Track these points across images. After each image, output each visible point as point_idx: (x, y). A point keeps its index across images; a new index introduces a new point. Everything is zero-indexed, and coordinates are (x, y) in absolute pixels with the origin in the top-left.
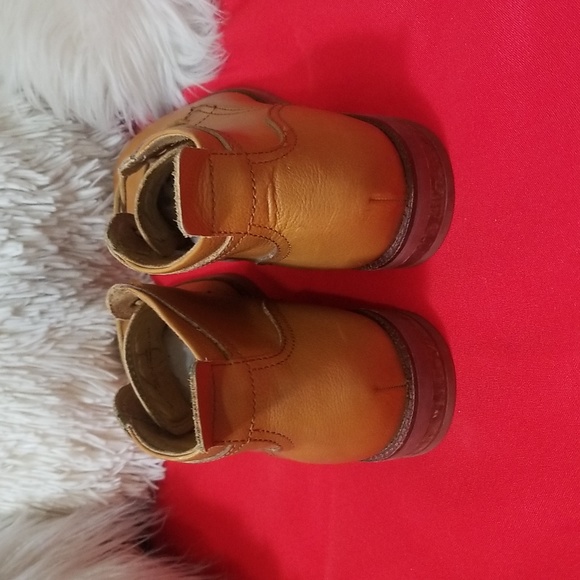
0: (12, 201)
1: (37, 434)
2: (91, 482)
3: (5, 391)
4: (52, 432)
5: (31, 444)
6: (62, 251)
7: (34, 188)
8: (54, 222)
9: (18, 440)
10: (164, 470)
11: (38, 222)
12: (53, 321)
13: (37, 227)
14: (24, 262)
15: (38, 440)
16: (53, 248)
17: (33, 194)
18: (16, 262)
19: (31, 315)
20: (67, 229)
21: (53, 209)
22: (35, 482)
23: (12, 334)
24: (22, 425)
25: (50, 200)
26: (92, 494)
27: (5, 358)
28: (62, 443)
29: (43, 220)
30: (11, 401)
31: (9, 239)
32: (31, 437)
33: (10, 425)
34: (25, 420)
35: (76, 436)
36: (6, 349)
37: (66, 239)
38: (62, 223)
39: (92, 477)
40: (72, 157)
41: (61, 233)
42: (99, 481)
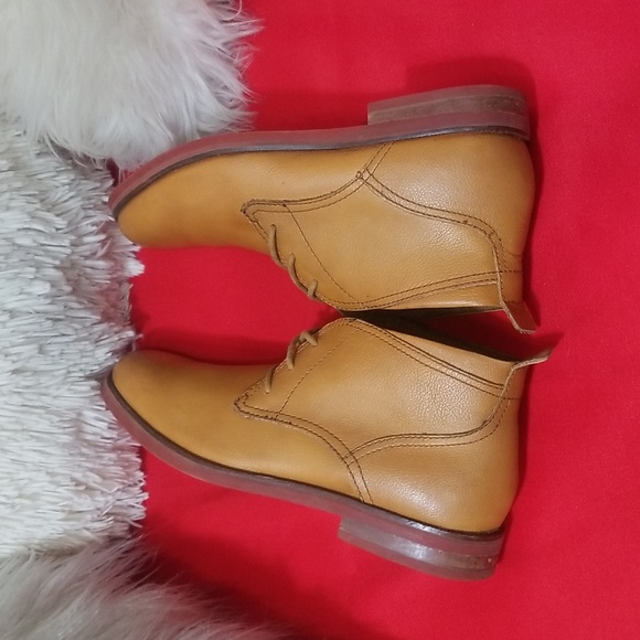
0: (34, 241)
1: (48, 473)
2: (87, 522)
3: (23, 430)
4: (60, 471)
5: (40, 483)
6: (74, 292)
7: (54, 230)
8: (68, 265)
9: (30, 479)
10: (144, 509)
11: (57, 263)
12: (71, 363)
13: (56, 267)
14: (48, 301)
15: (48, 478)
16: (68, 289)
17: (53, 237)
18: (42, 301)
19: (52, 354)
20: (77, 271)
21: (69, 251)
22: (39, 522)
23: (35, 372)
24: (34, 464)
25: (67, 243)
26: (87, 534)
27: (26, 396)
28: (67, 482)
29: (62, 262)
30: (27, 440)
31: (36, 278)
32: (42, 476)
33: (23, 463)
34: (38, 458)
35: (78, 475)
36: (28, 387)
37: (76, 281)
38: (73, 265)
39: (89, 517)
40: (81, 203)
41: (73, 274)
42: (93, 521)
